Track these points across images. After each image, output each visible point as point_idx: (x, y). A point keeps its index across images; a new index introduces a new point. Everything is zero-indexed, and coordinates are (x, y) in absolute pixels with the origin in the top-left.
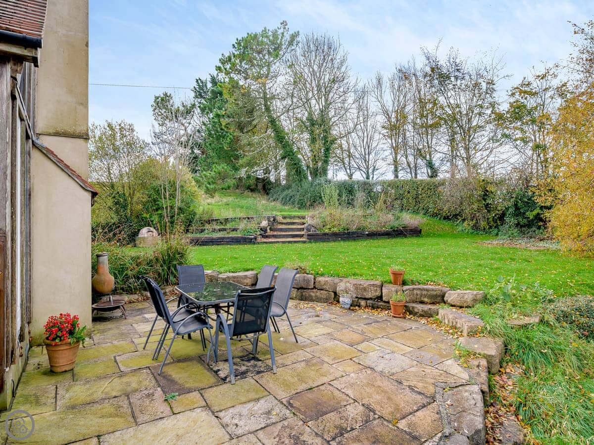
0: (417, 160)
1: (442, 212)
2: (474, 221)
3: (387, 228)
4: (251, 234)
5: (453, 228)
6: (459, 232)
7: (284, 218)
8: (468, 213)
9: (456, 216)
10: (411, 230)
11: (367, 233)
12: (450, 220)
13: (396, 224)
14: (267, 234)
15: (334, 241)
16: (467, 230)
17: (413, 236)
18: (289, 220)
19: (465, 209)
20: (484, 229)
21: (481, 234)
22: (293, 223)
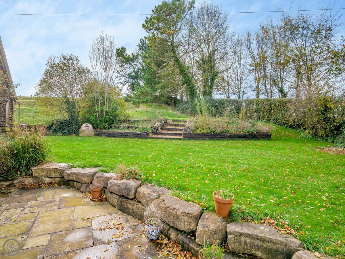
0: (272, 87)
1: (288, 122)
2: (314, 130)
3: (244, 132)
4: (145, 131)
5: (296, 134)
6: (301, 137)
7: (174, 121)
8: (309, 124)
9: (299, 126)
10: (263, 135)
11: (228, 135)
12: (294, 128)
13: (252, 129)
14: (158, 132)
15: (203, 140)
16: (308, 137)
17: (264, 139)
18: (176, 123)
19: (308, 121)
20: (322, 136)
21: (320, 141)
22: (178, 125)
